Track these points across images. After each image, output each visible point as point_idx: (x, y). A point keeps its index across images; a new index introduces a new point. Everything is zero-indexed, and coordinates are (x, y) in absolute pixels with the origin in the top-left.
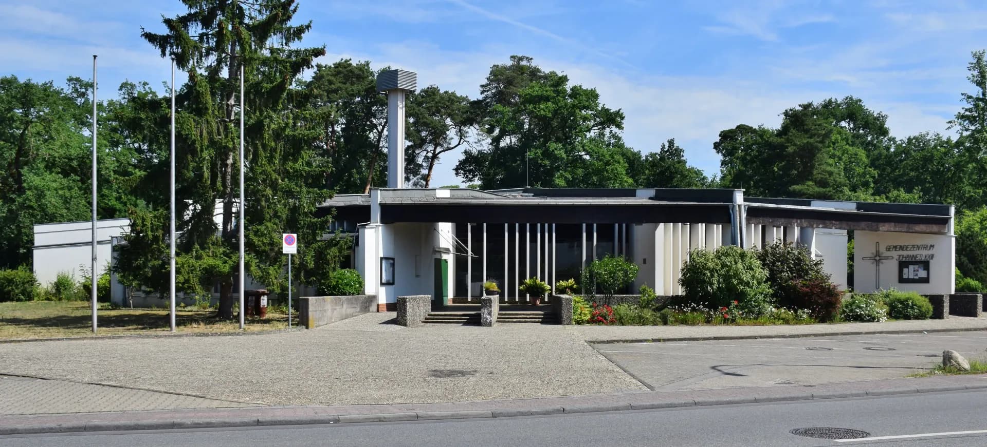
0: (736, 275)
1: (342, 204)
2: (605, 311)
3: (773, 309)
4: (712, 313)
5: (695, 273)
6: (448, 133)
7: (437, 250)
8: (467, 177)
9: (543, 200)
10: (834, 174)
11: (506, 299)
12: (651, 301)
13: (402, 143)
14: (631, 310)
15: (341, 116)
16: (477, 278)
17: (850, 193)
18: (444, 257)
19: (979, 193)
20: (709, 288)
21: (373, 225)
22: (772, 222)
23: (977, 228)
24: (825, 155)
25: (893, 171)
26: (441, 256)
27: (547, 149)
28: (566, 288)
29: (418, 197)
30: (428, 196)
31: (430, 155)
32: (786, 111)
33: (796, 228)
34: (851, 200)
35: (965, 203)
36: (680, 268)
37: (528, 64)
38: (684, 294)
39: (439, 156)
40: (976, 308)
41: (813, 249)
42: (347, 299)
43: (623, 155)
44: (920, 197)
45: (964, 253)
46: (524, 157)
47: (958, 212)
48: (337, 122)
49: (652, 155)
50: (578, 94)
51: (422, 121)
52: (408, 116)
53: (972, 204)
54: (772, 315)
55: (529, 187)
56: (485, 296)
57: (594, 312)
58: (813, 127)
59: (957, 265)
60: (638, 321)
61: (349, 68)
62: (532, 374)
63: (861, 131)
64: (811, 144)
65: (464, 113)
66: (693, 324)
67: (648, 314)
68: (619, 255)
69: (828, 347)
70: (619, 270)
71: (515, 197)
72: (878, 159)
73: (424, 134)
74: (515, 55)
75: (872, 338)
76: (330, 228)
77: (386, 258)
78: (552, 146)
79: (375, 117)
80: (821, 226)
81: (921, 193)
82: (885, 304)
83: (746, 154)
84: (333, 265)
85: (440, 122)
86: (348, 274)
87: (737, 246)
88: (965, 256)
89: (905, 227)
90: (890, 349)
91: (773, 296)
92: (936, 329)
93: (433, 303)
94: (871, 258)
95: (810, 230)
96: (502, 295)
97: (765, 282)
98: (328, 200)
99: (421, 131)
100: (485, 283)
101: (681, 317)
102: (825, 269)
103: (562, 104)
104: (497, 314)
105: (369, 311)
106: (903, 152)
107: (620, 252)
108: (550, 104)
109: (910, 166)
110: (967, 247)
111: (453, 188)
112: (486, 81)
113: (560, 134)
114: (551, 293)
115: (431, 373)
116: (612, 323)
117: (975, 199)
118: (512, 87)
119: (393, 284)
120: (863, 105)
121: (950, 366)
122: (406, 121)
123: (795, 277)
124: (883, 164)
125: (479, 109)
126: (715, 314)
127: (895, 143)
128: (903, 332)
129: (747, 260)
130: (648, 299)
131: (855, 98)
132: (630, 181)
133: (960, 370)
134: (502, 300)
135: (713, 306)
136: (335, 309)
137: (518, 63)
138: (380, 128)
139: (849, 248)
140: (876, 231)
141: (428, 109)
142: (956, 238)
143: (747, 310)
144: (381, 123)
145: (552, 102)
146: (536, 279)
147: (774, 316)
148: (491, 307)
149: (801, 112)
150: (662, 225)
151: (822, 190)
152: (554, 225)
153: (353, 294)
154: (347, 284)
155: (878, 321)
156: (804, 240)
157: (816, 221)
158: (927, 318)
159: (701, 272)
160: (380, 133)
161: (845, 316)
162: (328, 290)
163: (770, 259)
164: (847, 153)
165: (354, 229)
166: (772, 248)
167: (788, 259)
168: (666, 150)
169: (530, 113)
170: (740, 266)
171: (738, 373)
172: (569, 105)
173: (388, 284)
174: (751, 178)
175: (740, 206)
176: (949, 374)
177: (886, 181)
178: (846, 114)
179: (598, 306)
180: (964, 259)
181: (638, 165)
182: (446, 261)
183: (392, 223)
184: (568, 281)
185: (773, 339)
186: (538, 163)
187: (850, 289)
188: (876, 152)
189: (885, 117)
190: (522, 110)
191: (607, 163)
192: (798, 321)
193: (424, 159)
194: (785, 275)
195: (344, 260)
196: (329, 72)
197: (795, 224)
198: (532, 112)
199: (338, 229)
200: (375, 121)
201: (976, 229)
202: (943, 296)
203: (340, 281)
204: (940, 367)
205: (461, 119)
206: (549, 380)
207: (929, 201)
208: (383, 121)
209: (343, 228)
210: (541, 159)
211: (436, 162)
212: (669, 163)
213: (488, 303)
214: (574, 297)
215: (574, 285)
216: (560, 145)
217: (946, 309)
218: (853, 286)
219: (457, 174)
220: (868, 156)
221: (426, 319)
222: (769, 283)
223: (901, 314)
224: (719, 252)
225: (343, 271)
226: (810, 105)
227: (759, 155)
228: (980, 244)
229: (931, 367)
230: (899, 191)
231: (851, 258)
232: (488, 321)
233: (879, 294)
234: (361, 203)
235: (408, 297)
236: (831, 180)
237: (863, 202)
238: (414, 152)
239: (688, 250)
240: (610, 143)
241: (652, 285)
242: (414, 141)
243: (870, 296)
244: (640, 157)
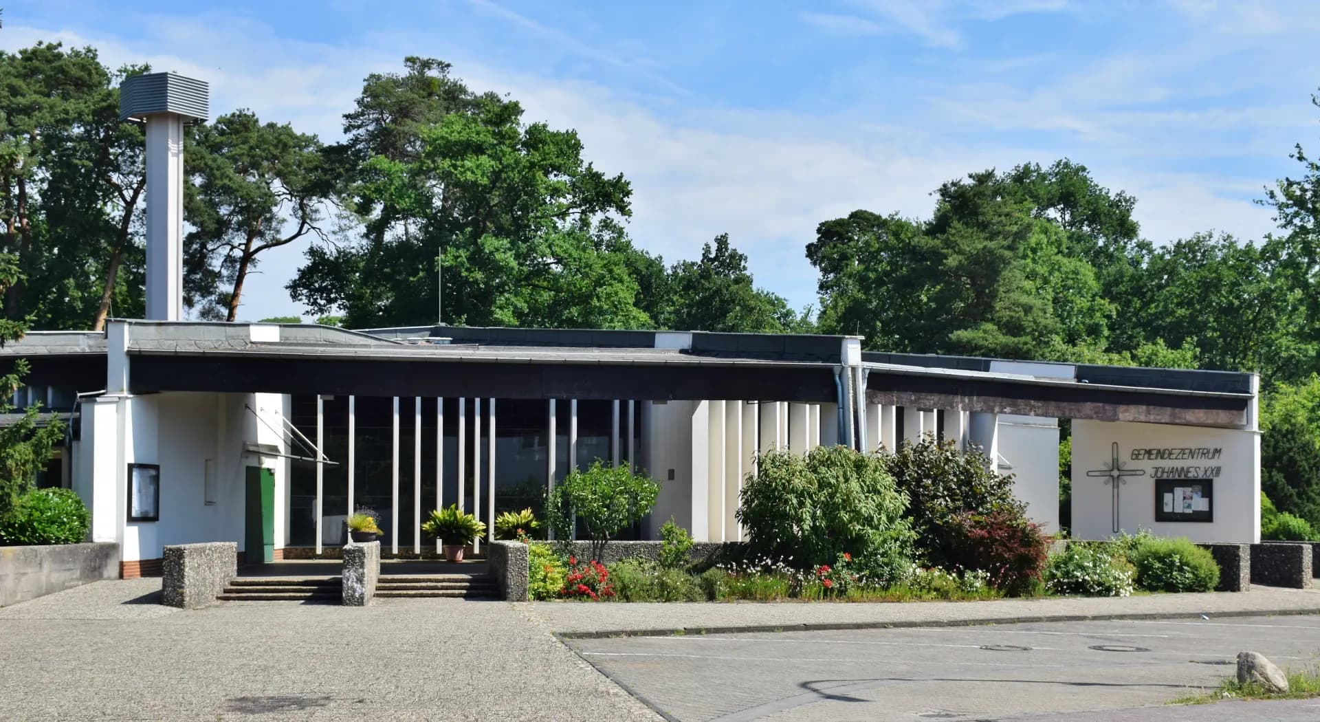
0: (847, 502)
1: (42, 351)
2: (593, 572)
3: (918, 571)
4: (800, 577)
5: (768, 498)
6: (275, 209)
7: (252, 448)
8: (315, 303)
9: (471, 352)
10: (1035, 309)
11: (395, 551)
12: (683, 553)
13: (178, 228)
14: (643, 570)
15: (41, 164)
16: (335, 506)
17: (1064, 347)
18: (267, 463)
19: (1306, 350)
20: (795, 528)
21: (112, 395)
22: (915, 401)
23: (1301, 417)
24: (1018, 273)
25: (1145, 305)
26: (260, 462)
27: (479, 250)
28: (517, 527)
29: (212, 340)
30: (233, 338)
31: (238, 253)
32: (945, 186)
33: (962, 413)
34: (1066, 360)
35: (1279, 369)
36: (740, 488)
37: (440, 76)
38: (747, 539)
39: (256, 256)
40: (1300, 570)
41: (994, 454)
42: (50, 553)
43: (629, 264)
44: (1195, 357)
45: (1278, 464)
46: (432, 263)
47: (1266, 386)
48: (31, 176)
49: (687, 266)
50: (541, 141)
51: (219, 183)
52: (189, 171)
53: (1293, 371)
54: (916, 581)
55: (443, 324)
56: (351, 544)
57: (571, 575)
58: (996, 219)
59: (1264, 487)
60: (658, 594)
61: (56, 64)
62: (444, 702)
63: (1085, 228)
64: (991, 252)
65: (309, 171)
66: (765, 599)
67: (676, 577)
68: (621, 463)
69: (1023, 646)
70: (621, 493)
71: (414, 343)
72: (1117, 282)
73: (224, 211)
74: (415, 55)
75: (1105, 627)
76: (16, 400)
77: (141, 466)
78: (490, 243)
79: (117, 169)
80: (1008, 410)
81: (1198, 350)
82: (1130, 562)
83: (867, 269)
84: (19, 481)
85: (259, 188)
86: (56, 499)
87: (848, 447)
88: (1279, 471)
89: (1166, 414)
90: (1139, 649)
91: (918, 544)
92: (1226, 610)
93: (242, 558)
94: (1103, 473)
95: (988, 417)
96: (386, 541)
97: (903, 517)
98: (12, 342)
99: (217, 205)
100: (352, 517)
101: (741, 584)
102: (1018, 493)
103: (509, 160)
104: (375, 583)
105: (100, 577)
106: (1163, 270)
107: (624, 456)
108: (484, 159)
109: (1177, 297)
110: (1284, 453)
111: (286, 323)
112: (356, 106)
113: (506, 219)
114: (486, 538)
115: (233, 704)
116: (608, 596)
117: (1298, 361)
118: (408, 121)
119: (155, 519)
120: (1088, 176)
121: (1250, 684)
122: (186, 182)
123: (959, 508)
124: (1126, 292)
125: (341, 162)
126: (806, 579)
127: (1151, 251)
128: (1164, 616)
129: (868, 475)
130: (677, 549)
131: (1074, 162)
132: (644, 317)
133: (1270, 691)
134: (385, 552)
135: (803, 564)
136: (24, 574)
137: (422, 73)
138: (128, 194)
139: (1061, 454)
140: (1113, 420)
141: (234, 159)
142: (1263, 436)
143: (867, 572)
144: (131, 183)
145: (489, 156)
146: (457, 508)
147: (919, 583)
148: (362, 566)
149: (972, 188)
150: (704, 404)
151: (1010, 340)
152: (493, 401)
153: (66, 541)
154: (51, 521)
155: (1117, 594)
156: (977, 436)
157: (1000, 399)
158: (1209, 589)
159: (780, 498)
160: (130, 205)
161: (1054, 585)
162: (8, 533)
163: (911, 472)
164: (1059, 270)
165: (68, 404)
166: (915, 451)
167: (944, 472)
168: (712, 256)
169: (445, 176)
170: (854, 485)
171: (852, 695)
172: (524, 162)
173: (144, 519)
174: (876, 314)
175: (854, 369)
176: (1249, 699)
177: (1131, 325)
178: (1058, 194)
179: (579, 563)
180: (1279, 477)
181: (658, 286)
182: (270, 472)
183: (157, 392)
184: (519, 514)
185: (919, 629)
186: (460, 276)
187: (1065, 533)
188: (1112, 269)
189: (1131, 201)
190: (429, 170)
191: (599, 282)
192: (966, 593)
193: (225, 261)
194: (940, 504)
195: (45, 469)
196: (11, 69)
197: (960, 406)
198: (450, 174)
199: (33, 404)
200: (115, 178)
201: (1300, 419)
202: (1238, 548)
203: (37, 514)
204: (1232, 683)
205: (304, 183)
206: (479, 713)
207: (1211, 365)
208: (135, 180)
209: (45, 401)
210: (467, 270)
211: (249, 268)
212: (719, 282)
213: (357, 558)
214: (532, 545)
215: (531, 521)
216: (506, 242)
217: (1245, 572)
218: (1069, 526)
219: (295, 297)
220: (1098, 277)
221: (226, 591)
222: (911, 519)
223: (1162, 581)
224: (814, 458)
225: (43, 492)
226: (990, 175)
227: (893, 271)
228: (1306, 448)
229: (1216, 684)
230: (1155, 344)
231: (1066, 472)
232: (357, 595)
233: (1119, 543)
234: (87, 350)
235: (187, 546)
236: (1027, 322)
237: (1087, 364)
238: (203, 246)
239: (756, 454)
240: (602, 240)
241: (686, 520)
242: (202, 224)
243: (1102, 546)
244: (661, 270)
